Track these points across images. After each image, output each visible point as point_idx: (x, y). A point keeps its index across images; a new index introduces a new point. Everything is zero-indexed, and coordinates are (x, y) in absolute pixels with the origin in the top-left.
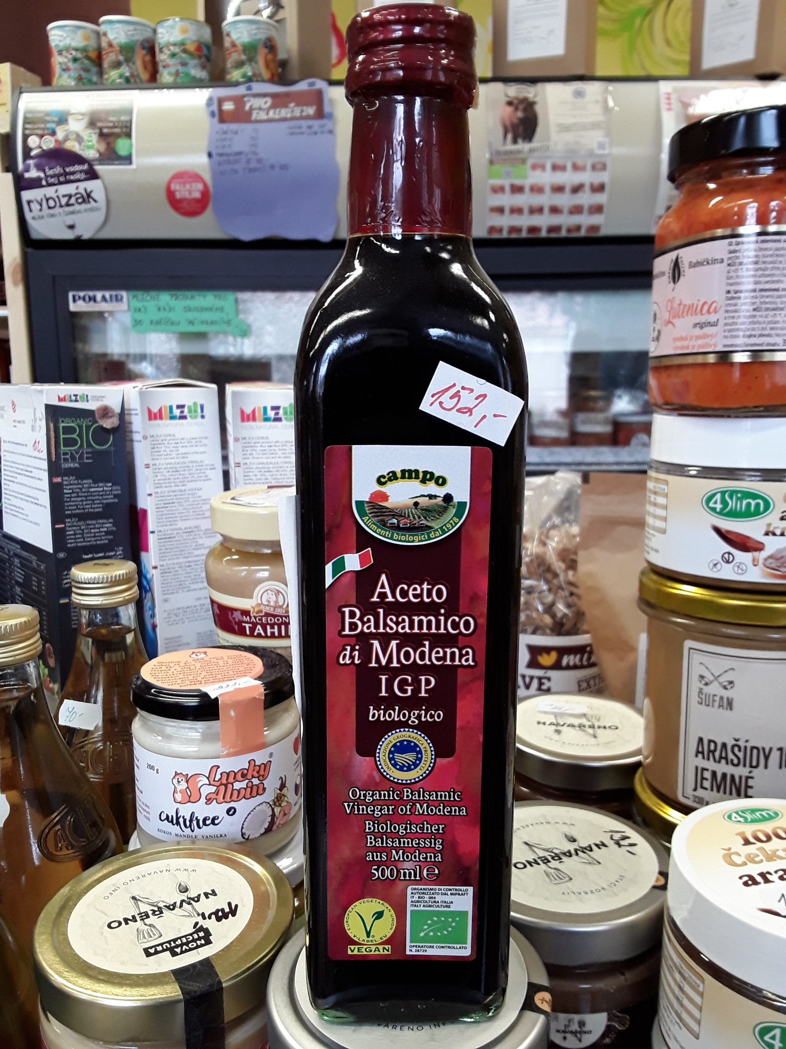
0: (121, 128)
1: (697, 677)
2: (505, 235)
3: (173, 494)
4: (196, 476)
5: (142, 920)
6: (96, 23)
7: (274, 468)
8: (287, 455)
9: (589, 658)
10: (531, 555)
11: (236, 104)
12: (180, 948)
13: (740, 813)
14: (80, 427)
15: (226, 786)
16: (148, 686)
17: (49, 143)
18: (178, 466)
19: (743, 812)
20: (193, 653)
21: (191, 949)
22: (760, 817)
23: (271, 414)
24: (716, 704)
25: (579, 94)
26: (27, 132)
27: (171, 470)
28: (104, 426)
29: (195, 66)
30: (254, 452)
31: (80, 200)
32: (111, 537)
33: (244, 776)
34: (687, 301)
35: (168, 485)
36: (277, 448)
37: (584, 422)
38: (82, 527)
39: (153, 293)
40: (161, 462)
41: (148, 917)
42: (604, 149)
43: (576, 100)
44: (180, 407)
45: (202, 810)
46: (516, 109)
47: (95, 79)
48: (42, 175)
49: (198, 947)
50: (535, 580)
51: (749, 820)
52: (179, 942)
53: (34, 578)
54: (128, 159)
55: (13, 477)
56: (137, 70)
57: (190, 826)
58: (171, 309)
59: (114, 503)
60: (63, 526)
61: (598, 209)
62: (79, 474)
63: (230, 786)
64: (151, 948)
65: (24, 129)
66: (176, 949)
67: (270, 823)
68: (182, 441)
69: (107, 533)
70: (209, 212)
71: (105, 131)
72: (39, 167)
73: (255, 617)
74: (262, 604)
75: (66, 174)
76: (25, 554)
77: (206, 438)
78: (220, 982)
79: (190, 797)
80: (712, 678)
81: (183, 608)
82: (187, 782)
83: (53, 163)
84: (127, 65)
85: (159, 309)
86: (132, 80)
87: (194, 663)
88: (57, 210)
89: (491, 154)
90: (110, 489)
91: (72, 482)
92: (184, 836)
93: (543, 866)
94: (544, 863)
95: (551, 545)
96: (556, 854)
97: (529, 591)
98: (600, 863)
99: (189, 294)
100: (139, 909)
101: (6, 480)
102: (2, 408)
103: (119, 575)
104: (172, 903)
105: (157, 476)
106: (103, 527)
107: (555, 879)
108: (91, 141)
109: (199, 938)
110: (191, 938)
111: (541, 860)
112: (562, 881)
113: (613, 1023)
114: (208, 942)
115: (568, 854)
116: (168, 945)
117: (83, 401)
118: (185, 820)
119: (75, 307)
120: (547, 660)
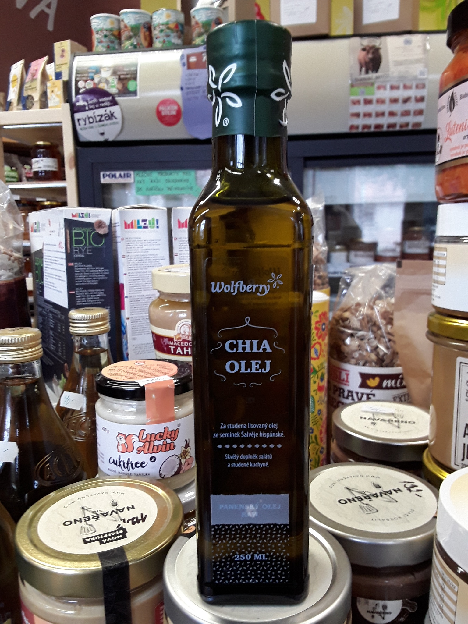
0: (132, 74)
1: (466, 382)
2: (360, 130)
3: (139, 274)
4: (153, 263)
5: (86, 521)
6: (118, 14)
9: (401, 383)
10: (363, 315)
11: (197, 58)
12: (106, 540)
14: (85, 233)
15: (150, 442)
16: (105, 380)
17: (90, 85)
18: (142, 257)
20: (137, 362)
21: (113, 541)
25: (408, 42)
26: (78, 79)
27: (138, 259)
28: (100, 233)
29: (174, 37)
30: (186, 247)
31: (107, 118)
32: (103, 300)
33: (161, 437)
34: (459, 122)
35: (136, 268)
37: (410, 247)
38: (86, 294)
39: (148, 172)
40: (132, 254)
41: (89, 519)
42: (424, 75)
43: (406, 46)
44: (144, 221)
45: (134, 457)
46: (368, 53)
47: (117, 47)
48: (86, 104)
49: (117, 539)
50: (365, 331)
52: (106, 536)
53: (59, 325)
54: (135, 93)
55: (49, 265)
56: (141, 41)
57: (127, 467)
58: (158, 181)
59: (105, 279)
60: (74, 292)
61: (420, 112)
62: (84, 261)
63: (152, 443)
64: (88, 538)
65: (76, 77)
66: (103, 540)
67: (178, 468)
68: (145, 242)
69: (101, 298)
70: (181, 123)
71: (122, 77)
72: (84, 99)
73: (177, 342)
74: (180, 334)
75: (99, 103)
76: (55, 311)
77: (160, 240)
78: (128, 562)
79: (127, 448)
81: (144, 344)
82: (126, 438)
83: (92, 97)
84: (135, 38)
85: (152, 181)
86: (138, 47)
87: (136, 367)
88: (95, 124)
89: (352, 81)
90: (103, 271)
91: (80, 266)
92: (124, 473)
93: (358, 503)
94: (359, 501)
95: (377, 309)
96: (367, 495)
97: (362, 338)
98: (397, 502)
99: (169, 172)
100: (85, 514)
101: (46, 267)
102: (44, 225)
103: (97, 316)
104: (106, 512)
105: (129, 263)
106: (98, 294)
107: (367, 511)
108: (114, 83)
109: (119, 534)
110: (114, 534)
111: (357, 499)
112: (371, 512)
113: (407, 608)
114: (124, 537)
115: (376, 495)
116: (99, 537)
117: (87, 217)
118: (124, 463)
119: (104, 180)
120: (373, 383)
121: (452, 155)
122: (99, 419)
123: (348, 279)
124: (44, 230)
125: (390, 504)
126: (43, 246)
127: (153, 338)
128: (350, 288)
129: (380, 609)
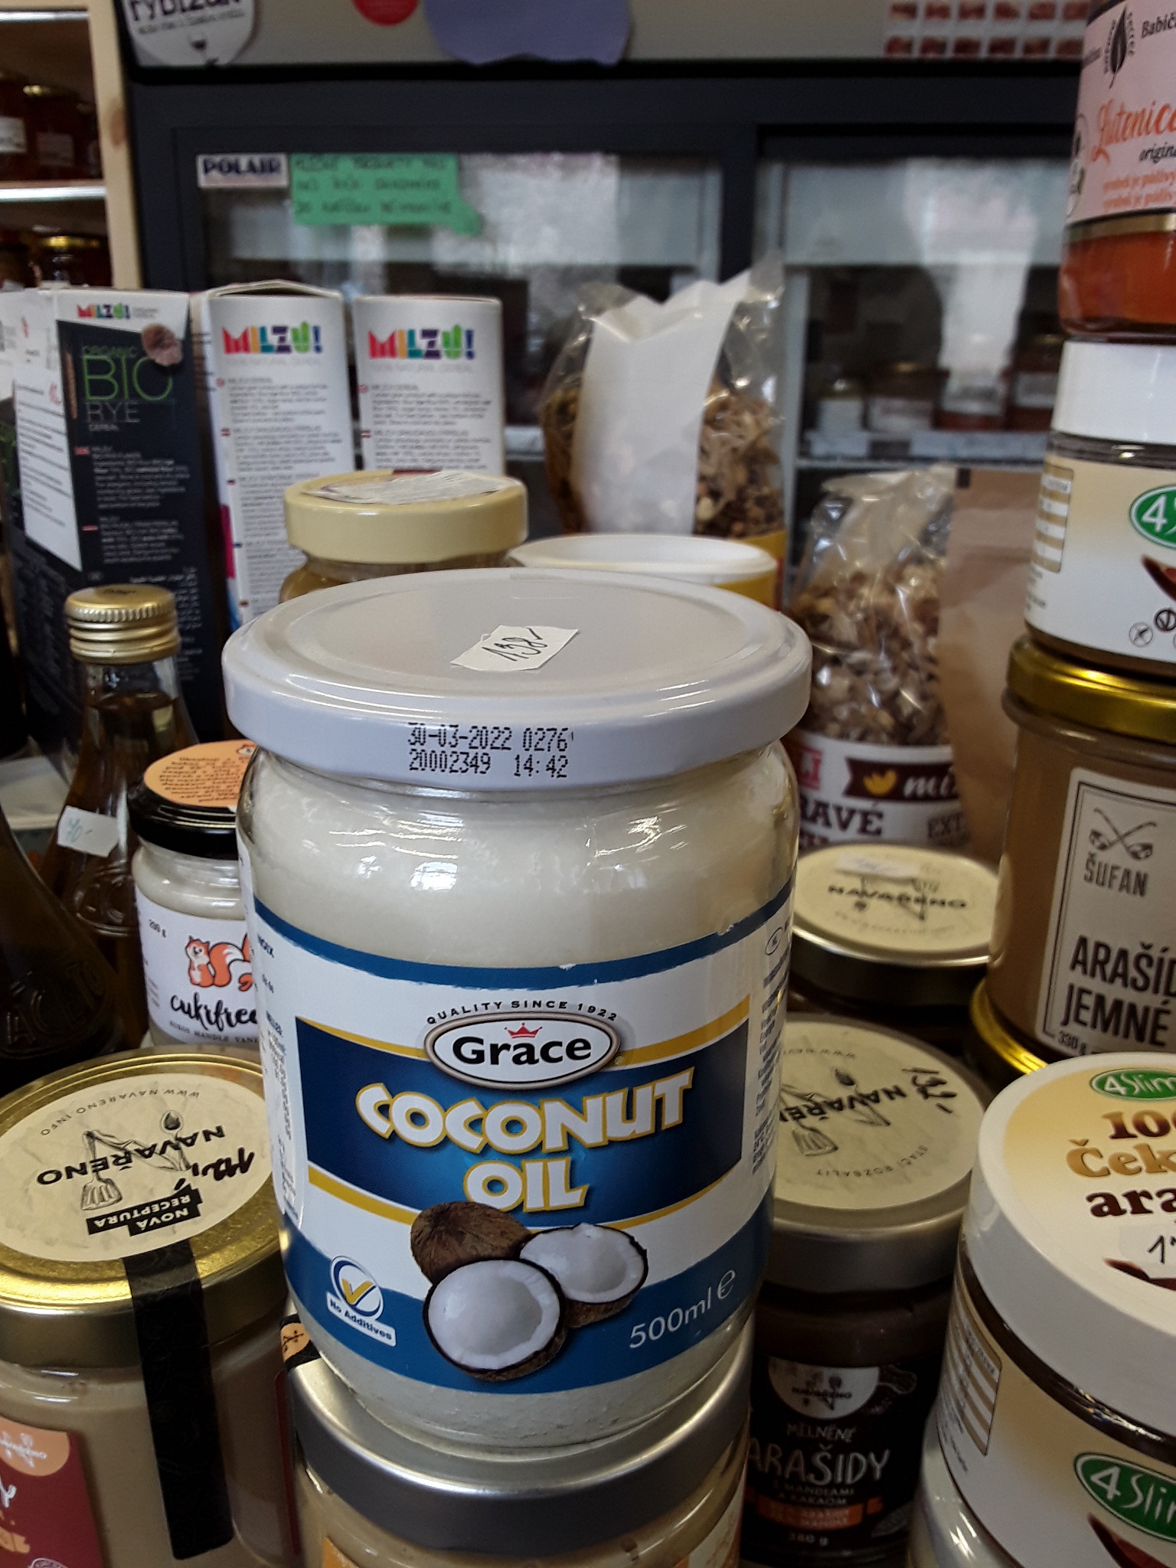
1: (1089, 834)
2: (916, 54)
3: (269, 482)
4: (308, 452)
5: (94, 1171)
7: (427, 441)
8: (450, 420)
9: (951, 786)
10: (865, 610)
12: (145, 1222)
13: (1123, 1078)
14: (117, 362)
16: (153, 800)
18: (278, 434)
19: (1129, 1075)
20: (244, 746)
21: (163, 1224)
22: (1158, 1088)
23: (422, 344)
24: (1117, 883)
27: (265, 440)
28: (158, 360)
30: (393, 413)
32: (175, 550)
35: (262, 466)
36: (433, 406)
38: (128, 532)
39: (328, 158)
40: (250, 425)
41: (106, 1166)
44: (279, 330)
45: (234, 999)
49: (175, 1221)
50: (870, 651)
51: (1137, 1090)
52: (147, 1211)
55: (30, 446)
57: (217, 1021)
58: (356, 185)
59: (179, 494)
60: (95, 528)
62: (119, 442)
64: (99, 1218)
66: (138, 1224)
68: (285, 391)
69: (170, 543)
70: (418, 18)
76: (52, 573)
77: (324, 387)
78: (198, 1282)
79: (214, 977)
80: (1113, 837)
82: (209, 953)
85: (337, 185)
90: (171, 470)
91: (108, 456)
92: (209, 1036)
93: (792, 1124)
94: (795, 1119)
95: (902, 594)
96: (816, 1104)
97: (859, 670)
98: (888, 1124)
99: (384, 158)
100: (94, 1153)
101: (24, 451)
102: (12, 331)
103: (140, 611)
104: (150, 1145)
105: (242, 450)
106: (161, 534)
107: (810, 1148)
109: (181, 1207)
110: (168, 1205)
111: (792, 1114)
112: (820, 1151)
113: (890, 1385)
114: (194, 1213)
115: (838, 1105)
116: (128, 1216)
117: (120, 317)
118: (208, 1013)
119: (207, 181)
120: (879, 784)
121: (1108, 204)
122: (141, 901)
123: (833, 509)
124: (13, 345)
125: (869, 1129)
126: (14, 393)
128: (837, 536)
129: (825, 1386)
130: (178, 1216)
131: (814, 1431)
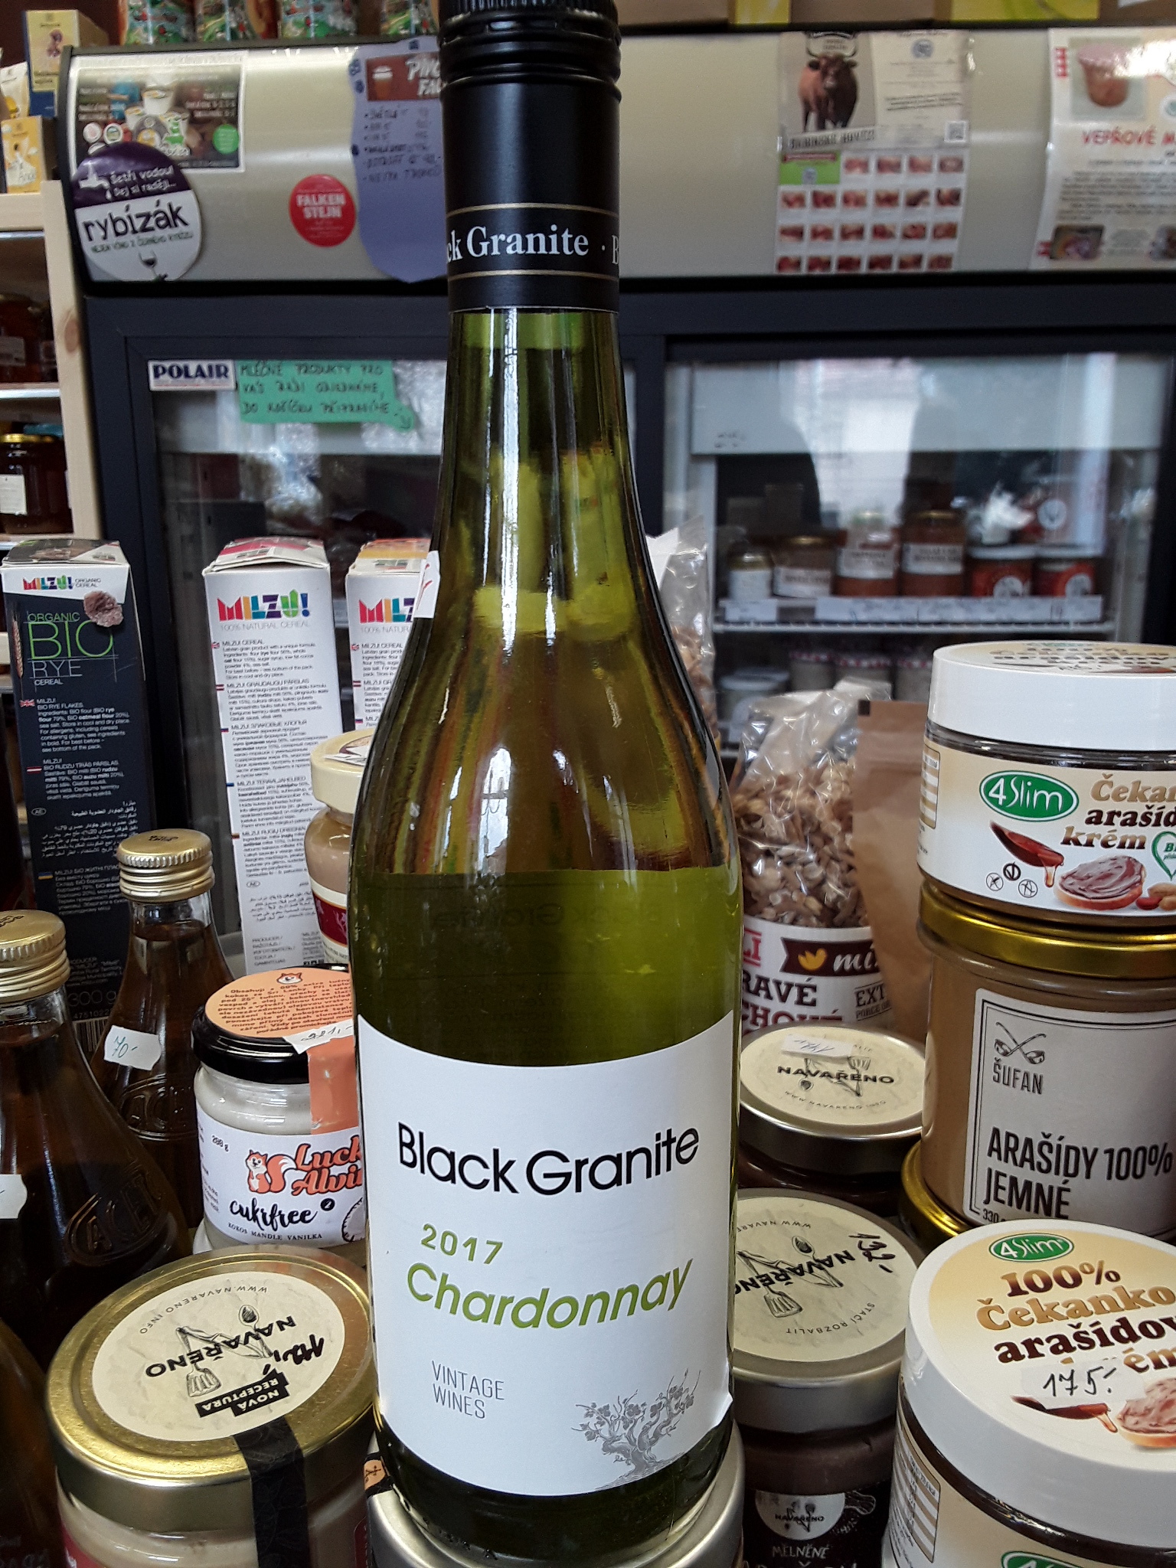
0: (223, 110)
1: (994, 1043)
2: (804, 271)
3: (261, 729)
4: (296, 701)
5: (192, 1362)
9: (873, 961)
10: (793, 809)
11: (394, 71)
12: (245, 1404)
13: (1014, 1243)
15: (320, 1171)
16: (216, 1031)
17: (115, 135)
18: (269, 687)
19: (1019, 1240)
20: (283, 975)
21: (260, 1405)
22: (1041, 1249)
24: (1019, 1084)
25: (922, 50)
26: (83, 118)
27: (257, 694)
29: (336, 10)
30: (380, 666)
31: (162, 223)
33: (345, 1158)
35: (253, 715)
37: (917, 559)
39: (272, 363)
41: (201, 1358)
42: (960, 137)
43: (919, 60)
44: (270, 598)
45: (287, 1202)
46: (825, 74)
47: (184, 32)
48: (106, 184)
49: (269, 1401)
50: (797, 845)
51: (1025, 1253)
52: (244, 1394)
56: (247, 19)
57: (272, 1222)
58: (298, 388)
61: (948, 231)
63: (325, 1171)
64: (206, 1403)
65: (78, 113)
66: (240, 1406)
70: (353, 241)
71: (199, 115)
72: (101, 172)
75: (141, 182)
78: (299, 1452)
79: (270, 1184)
80: (1013, 1046)
81: (277, 897)
82: (266, 1164)
83: (121, 166)
84: (233, 11)
85: (281, 388)
86: (241, 35)
87: (281, 992)
88: (129, 238)
89: (784, 144)
92: (264, 1236)
93: (763, 1289)
94: (764, 1285)
95: (821, 796)
96: (781, 1270)
97: (789, 861)
98: (841, 1285)
99: (325, 364)
100: (189, 1346)
103: (185, 856)
104: (234, 1337)
107: (779, 1310)
108: (178, 131)
109: (272, 1389)
110: (260, 1388)
111: (761, 1281)
112: (788, 1312)
113: (854, 1507)
114: (284, 1394)
115: (799, 1271)
116: (230, 1400)
118: (264, 1215)
119: (158, 384)
120: (813, 961)
122: (203, 1118)
123: (759, 727)
125: (826, 1290)
127: (317, 908)
128: (763, 748)
129: (802, 1512)
130: (271, 1397)
131: (794, 1551)
